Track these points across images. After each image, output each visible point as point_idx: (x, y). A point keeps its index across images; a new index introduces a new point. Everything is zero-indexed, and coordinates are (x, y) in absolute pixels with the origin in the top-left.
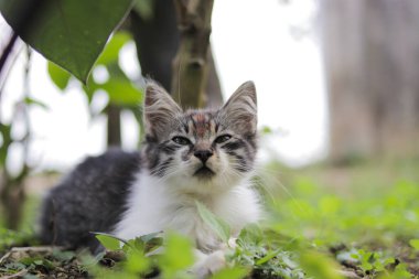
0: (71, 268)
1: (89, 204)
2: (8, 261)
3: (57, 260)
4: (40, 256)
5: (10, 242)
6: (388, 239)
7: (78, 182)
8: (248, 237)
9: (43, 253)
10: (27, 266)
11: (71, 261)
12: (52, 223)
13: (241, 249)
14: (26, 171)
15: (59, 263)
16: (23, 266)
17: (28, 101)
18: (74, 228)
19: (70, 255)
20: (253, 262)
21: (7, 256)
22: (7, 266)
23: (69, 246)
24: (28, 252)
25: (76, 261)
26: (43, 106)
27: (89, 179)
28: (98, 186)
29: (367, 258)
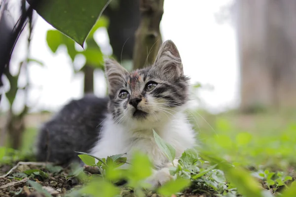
0: (60, 177)
1: (72, 134)
2: (15, 172)
3: (49, 172)
4: (37, 169)
5: (16, 158)
6: (284, 164)
7: (65, 119)
8: (187, 158)
9: (40, 167)
10: (28, 176)
11: (60, 173)
12: (47, 146)
13: (182, 167)
14: (26, 110)
15: (51, 174)
16: (25, 175)
17: (28, 60)
18: (62, 151)
19: (59, 169)
20: (190, 176)
21: (14, 168)
22: (14, 175)
23: (57, 162)
24: (29, 166)
25: (63, 173)
26: (41, 64)
27: (73, 116)
28: (79, 121)
29: (271, 176)
